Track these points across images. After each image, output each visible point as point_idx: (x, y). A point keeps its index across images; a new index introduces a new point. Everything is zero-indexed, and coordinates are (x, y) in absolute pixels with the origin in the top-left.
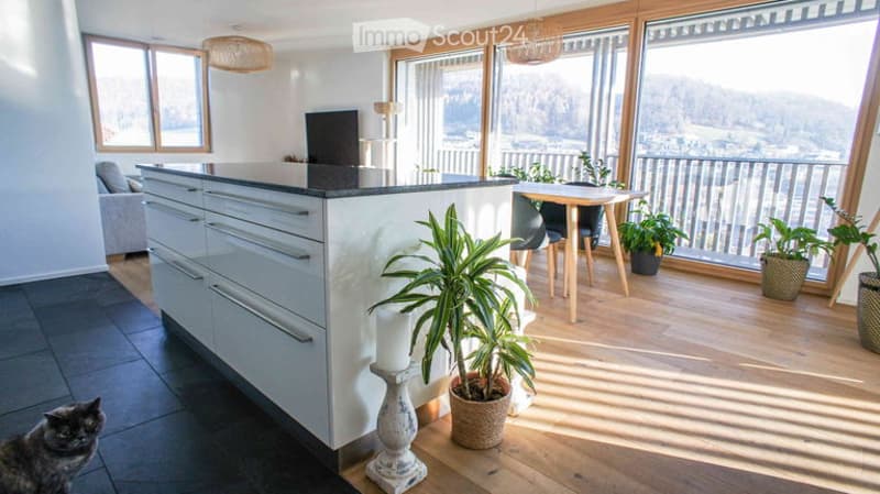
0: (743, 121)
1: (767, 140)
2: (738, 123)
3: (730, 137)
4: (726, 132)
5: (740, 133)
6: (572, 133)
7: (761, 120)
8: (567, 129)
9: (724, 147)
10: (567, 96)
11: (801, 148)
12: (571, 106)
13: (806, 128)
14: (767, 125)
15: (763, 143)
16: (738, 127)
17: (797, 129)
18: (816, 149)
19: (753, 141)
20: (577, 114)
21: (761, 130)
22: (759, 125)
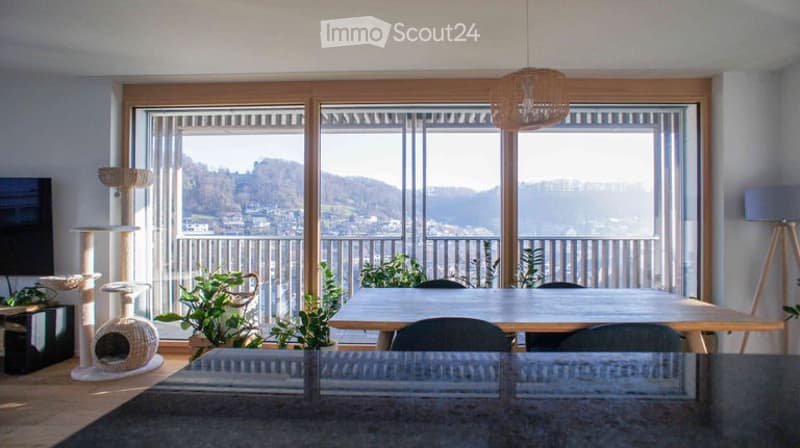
0: (340, 198)
1: (357, 212)
2: (336, 199)
3: (332, 209)
4: (330, 206)
5: (339, 207)
6: (200, 208)
7: (351, 198)
8: (196, 204)
9: (329, 218)
10: (193, 173)
11: (379, 218)
12: (197, 183)
13: (379, 204)
14: (356, 202)
15: (355, 214)
16: (337, 203)
17: (375, 204)
18: (387, 218)
19: (349, 214)
20: (203, 191)
21: (352, 205)
22: (351, 201)
